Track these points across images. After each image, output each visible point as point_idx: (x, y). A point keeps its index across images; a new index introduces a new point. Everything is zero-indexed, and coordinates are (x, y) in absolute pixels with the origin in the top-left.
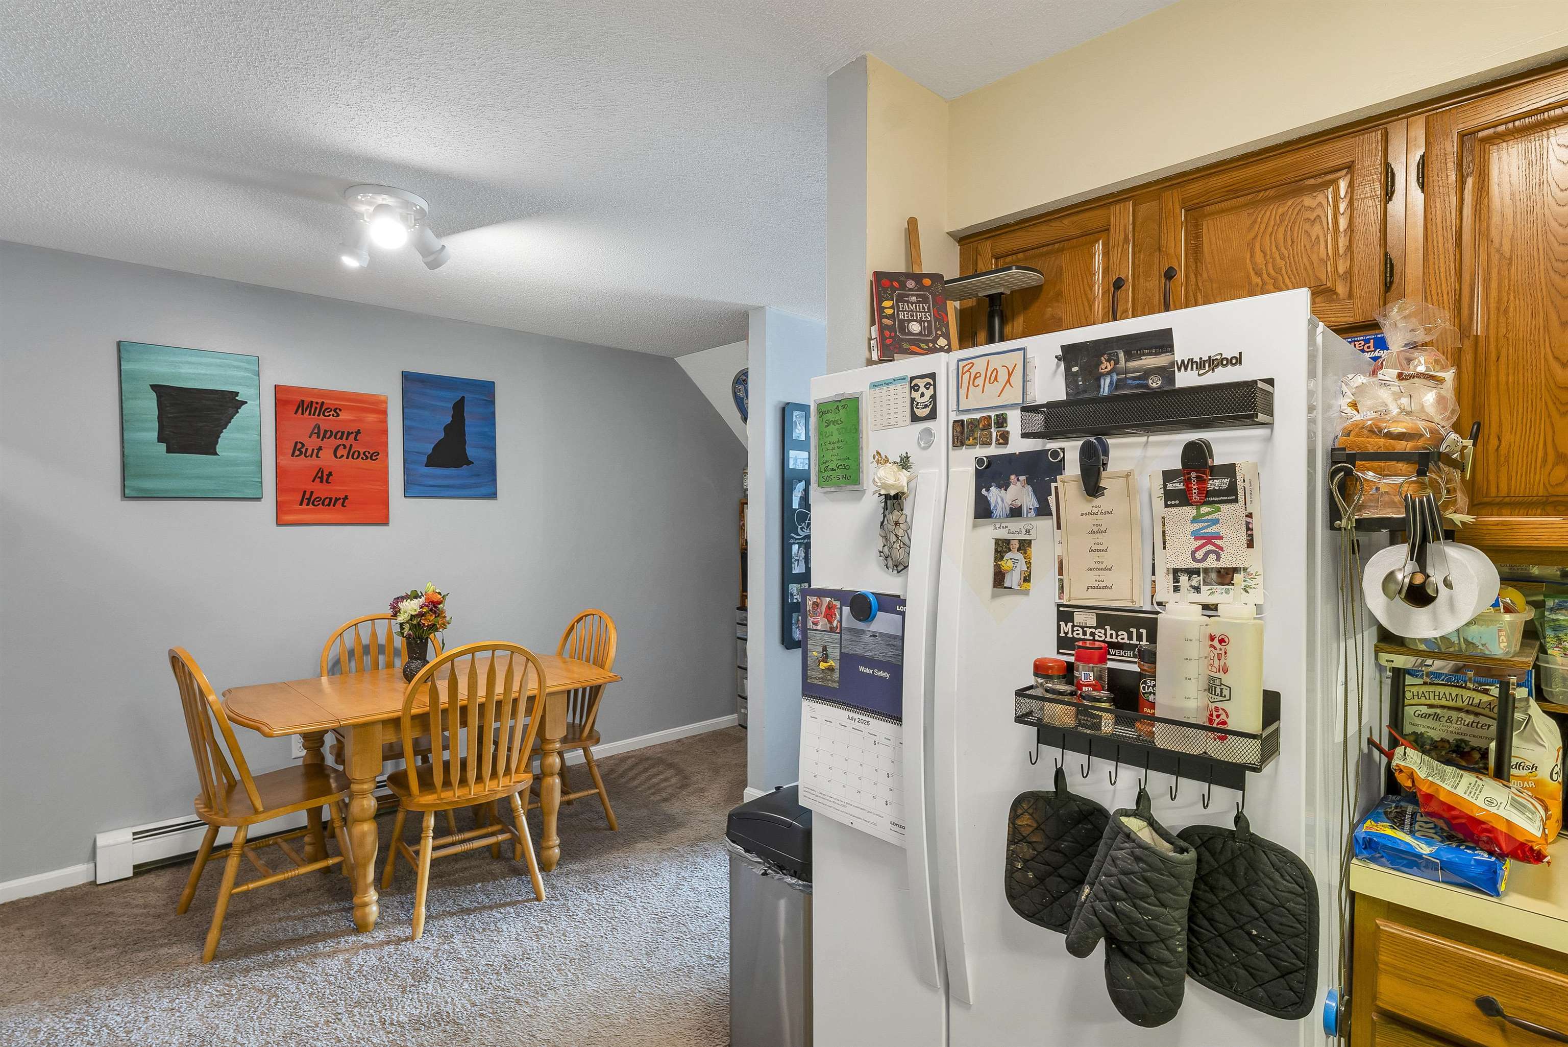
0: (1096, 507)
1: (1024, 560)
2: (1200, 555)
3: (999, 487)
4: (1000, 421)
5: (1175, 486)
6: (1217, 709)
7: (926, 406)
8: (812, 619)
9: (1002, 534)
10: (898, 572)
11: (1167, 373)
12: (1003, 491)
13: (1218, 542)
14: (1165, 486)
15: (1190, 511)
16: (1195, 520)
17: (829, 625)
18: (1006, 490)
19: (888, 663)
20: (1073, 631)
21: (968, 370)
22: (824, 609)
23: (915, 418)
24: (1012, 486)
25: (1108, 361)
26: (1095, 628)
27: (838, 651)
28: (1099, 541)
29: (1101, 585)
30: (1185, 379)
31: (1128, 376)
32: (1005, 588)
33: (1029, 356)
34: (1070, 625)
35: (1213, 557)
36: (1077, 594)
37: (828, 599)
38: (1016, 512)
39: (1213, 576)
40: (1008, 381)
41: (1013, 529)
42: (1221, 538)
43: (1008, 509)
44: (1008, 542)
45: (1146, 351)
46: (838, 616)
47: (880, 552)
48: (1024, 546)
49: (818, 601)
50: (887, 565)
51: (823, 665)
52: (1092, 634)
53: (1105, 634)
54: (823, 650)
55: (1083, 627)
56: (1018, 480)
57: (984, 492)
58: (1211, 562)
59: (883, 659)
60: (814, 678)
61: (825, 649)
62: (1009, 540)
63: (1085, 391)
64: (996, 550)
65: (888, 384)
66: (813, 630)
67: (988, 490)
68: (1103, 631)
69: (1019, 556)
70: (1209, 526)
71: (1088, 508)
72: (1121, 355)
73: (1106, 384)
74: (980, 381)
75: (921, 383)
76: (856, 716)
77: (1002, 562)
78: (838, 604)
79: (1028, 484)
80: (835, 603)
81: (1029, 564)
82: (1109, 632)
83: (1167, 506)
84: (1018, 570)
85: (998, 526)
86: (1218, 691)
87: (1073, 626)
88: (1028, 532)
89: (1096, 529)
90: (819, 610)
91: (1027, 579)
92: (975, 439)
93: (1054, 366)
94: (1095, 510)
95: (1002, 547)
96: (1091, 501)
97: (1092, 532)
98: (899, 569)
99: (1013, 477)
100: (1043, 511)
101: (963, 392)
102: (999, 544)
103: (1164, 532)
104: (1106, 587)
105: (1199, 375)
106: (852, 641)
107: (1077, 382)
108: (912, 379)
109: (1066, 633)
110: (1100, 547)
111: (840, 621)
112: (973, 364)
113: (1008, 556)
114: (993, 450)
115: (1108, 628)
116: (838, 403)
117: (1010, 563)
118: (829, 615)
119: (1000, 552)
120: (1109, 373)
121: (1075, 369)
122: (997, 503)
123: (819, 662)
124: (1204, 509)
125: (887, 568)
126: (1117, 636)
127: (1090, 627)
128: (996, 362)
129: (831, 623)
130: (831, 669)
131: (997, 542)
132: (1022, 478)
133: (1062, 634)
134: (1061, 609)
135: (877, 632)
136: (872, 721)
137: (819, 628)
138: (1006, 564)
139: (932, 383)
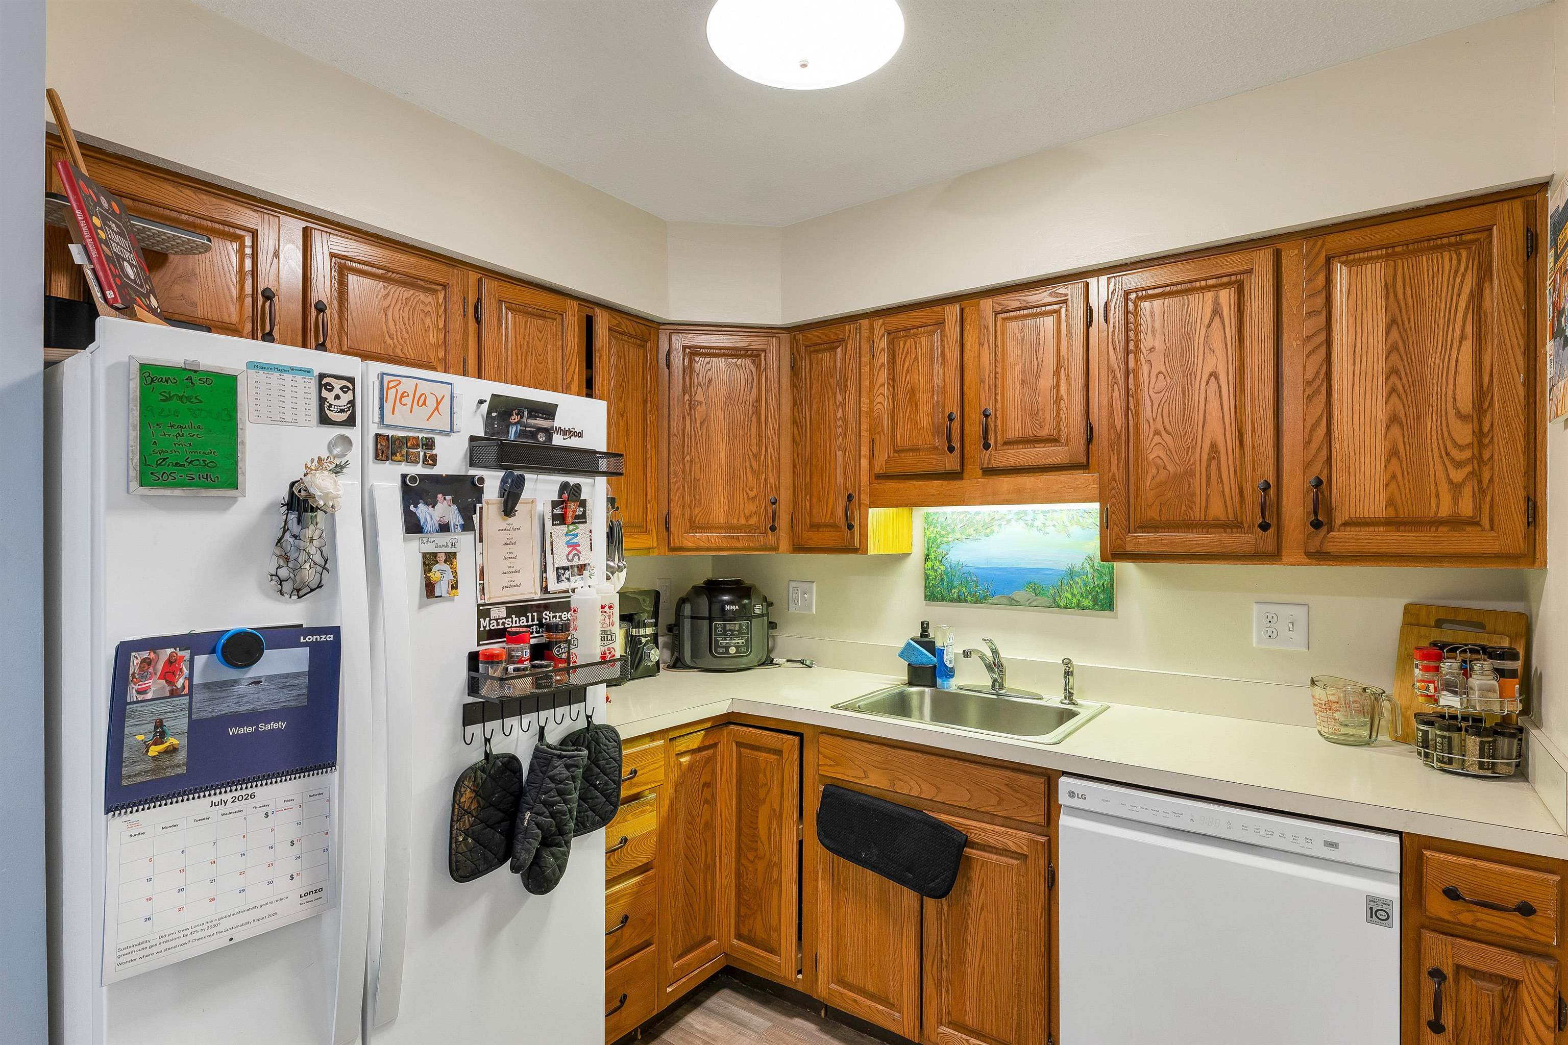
0: (509, 524)
1: (451, 570)
2: (570, 557)
3: (427, 504)
4: (430, 443)
5: (557, 511)
6: (609, 649)
7: (342, 411)
8: (136, 687)
9: (430, 548)
10: (299, 597)
11: (549, 432)
12: (431, 508)
13: (578, 548)
14: (553, 511)
15: (564, 528)
16: (567, 534)
17: (168, 688)
18: (433, 507)
19: (284, 709)
20: (490, 624)
21: (395, 386)
22: (160, 666)
23: (324, 420)
24: (439, 504)
25: (517, 415)
26: (505, 618)
27: (186, 720)
28: (511, 551)
29: (513, 584)
30: (558, 440)
31: (527, 429)
32: (437, 597)
33: (455, 392)
34: (488, 619)
35: (576, 557)
36: (495, 593)
37: (169, 651)
38: (444, 528)
39: (576, 569)
40: (437, 408)
41: (438, 543)
42: (579, 546)
43: (437, 525)
44: (435, 555)
45: (540, 415)
46: (186, 671)
47: (272, 575)
48: (450, 558)
49: (152, 655)
50: (281, 591)
51: (154, 751)
52: (504, 623)
53: (512, 622)
54: (156, 727)
55: (496, 620)
56: (445, 499)
57: (412, 508)
58: (576, 562)
59: (273, 707)
60: (135, 775)
61: (159, 724)
62: (436, 553)
63: (498, 433)
64: (424, 563)
65: (281, 371)
66: (138, 702)
67: (416, 507)
68: (510, 620)
69: (446, 567)
70: (574, 538)
71: (503, 525)
72: (526, 413)
73: (513, 430)
74: (408, 400)
75: (337, 384)
76: (228, 797)
77: (431, 574)
78: (186, 654)
79: (454, 503)
80: (180, 654)
81: (455, 573)
82: (514, 619)
83: (553, 525)
84: (445, 580)
85: (425, 540)
86: (609, 638)
87: (490, 621)
88: (453, 545)
89: (508, 542)
90: (151, 670)
91: (454, 587)
92: (403, 456)
93: (475, 407)
94: (508, 527)
95: (429, 560)
96: (505, 520)
97: (506, 544)
98: (301, 593)
99: (440, 496)
100: (467, 526)
101: (388, 407)
102: (426, 558)
103: (552, 543)
104: (516, 586)
105: (564, 439)
106: (211, 699)
107: (493, 424)
108: (322, 376)
109: (485, 627)
110: (511, 555)
111: (190, 678)
112: (400, 383)
113: (436, 568)
114: (418, 469)
115: (513, 616)
116: (192, 374)
117: (438, 574)
118: (170, 672)
119: (428, 565)
120: (516, 423)
121: (494, 414)
122: (426, 520)
123: (148, 747)
124: (571, 527)
125: (282, 594)
126: (520, 621)
127: (501, 619)
128: (424, 387)
129: (170, 682)
130: (173, 750)
131: (425, 556)
132: (449, 498)
133: (482, 629)
134: (481, 608)
135: (261, 677)
136: (258, 791)
137: (149, 696)
138: (435, 575)
139: (351, 388)
